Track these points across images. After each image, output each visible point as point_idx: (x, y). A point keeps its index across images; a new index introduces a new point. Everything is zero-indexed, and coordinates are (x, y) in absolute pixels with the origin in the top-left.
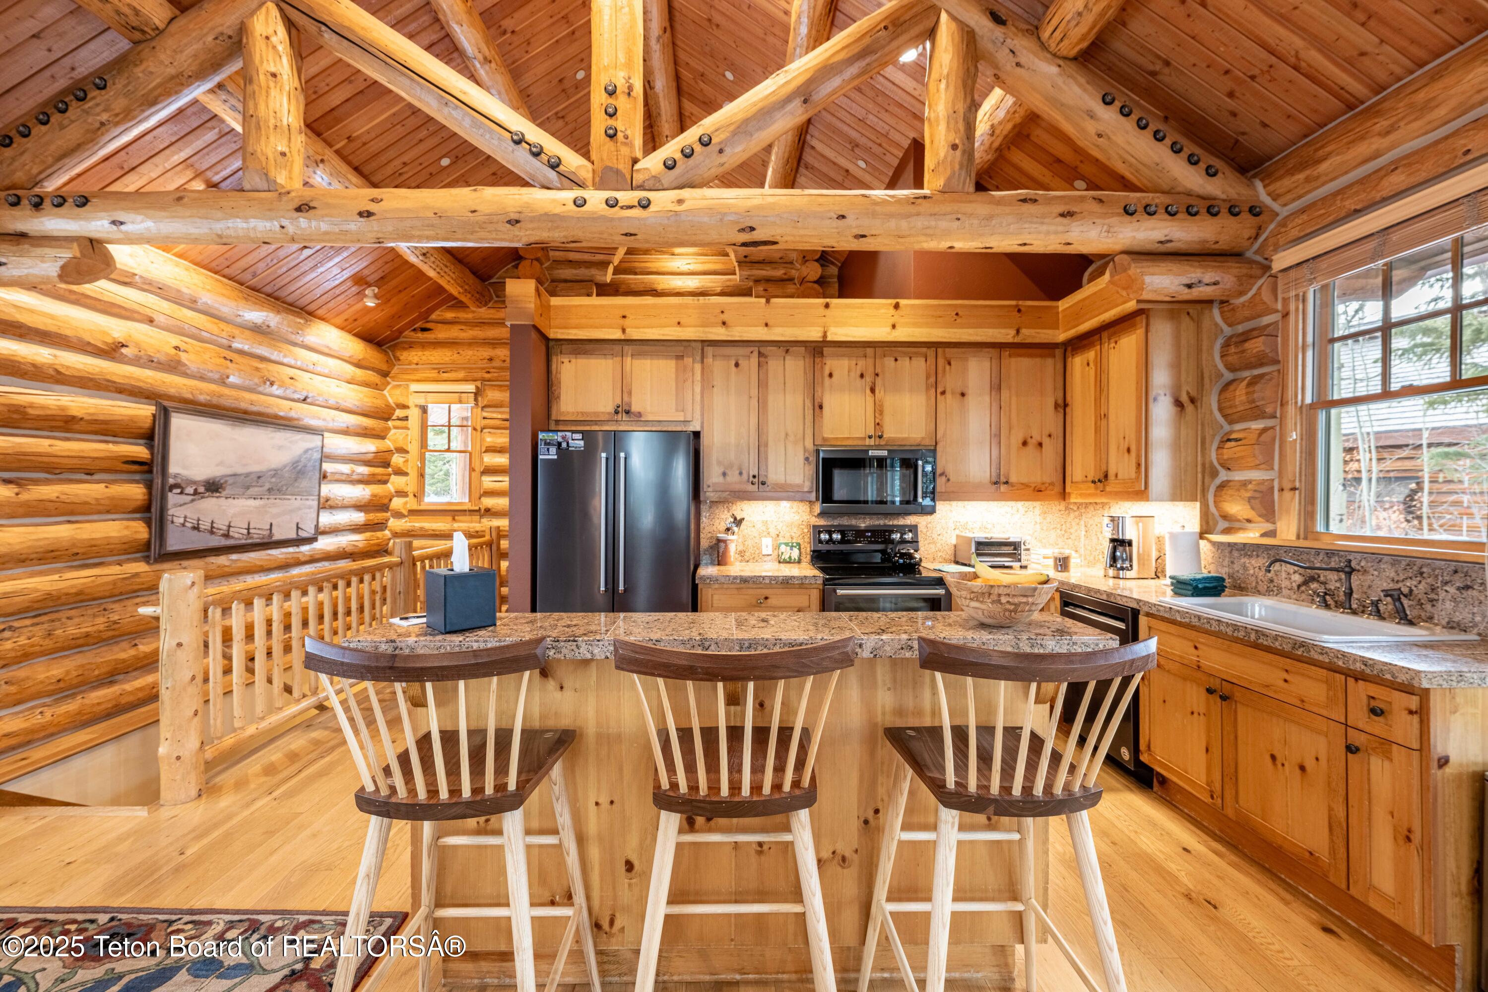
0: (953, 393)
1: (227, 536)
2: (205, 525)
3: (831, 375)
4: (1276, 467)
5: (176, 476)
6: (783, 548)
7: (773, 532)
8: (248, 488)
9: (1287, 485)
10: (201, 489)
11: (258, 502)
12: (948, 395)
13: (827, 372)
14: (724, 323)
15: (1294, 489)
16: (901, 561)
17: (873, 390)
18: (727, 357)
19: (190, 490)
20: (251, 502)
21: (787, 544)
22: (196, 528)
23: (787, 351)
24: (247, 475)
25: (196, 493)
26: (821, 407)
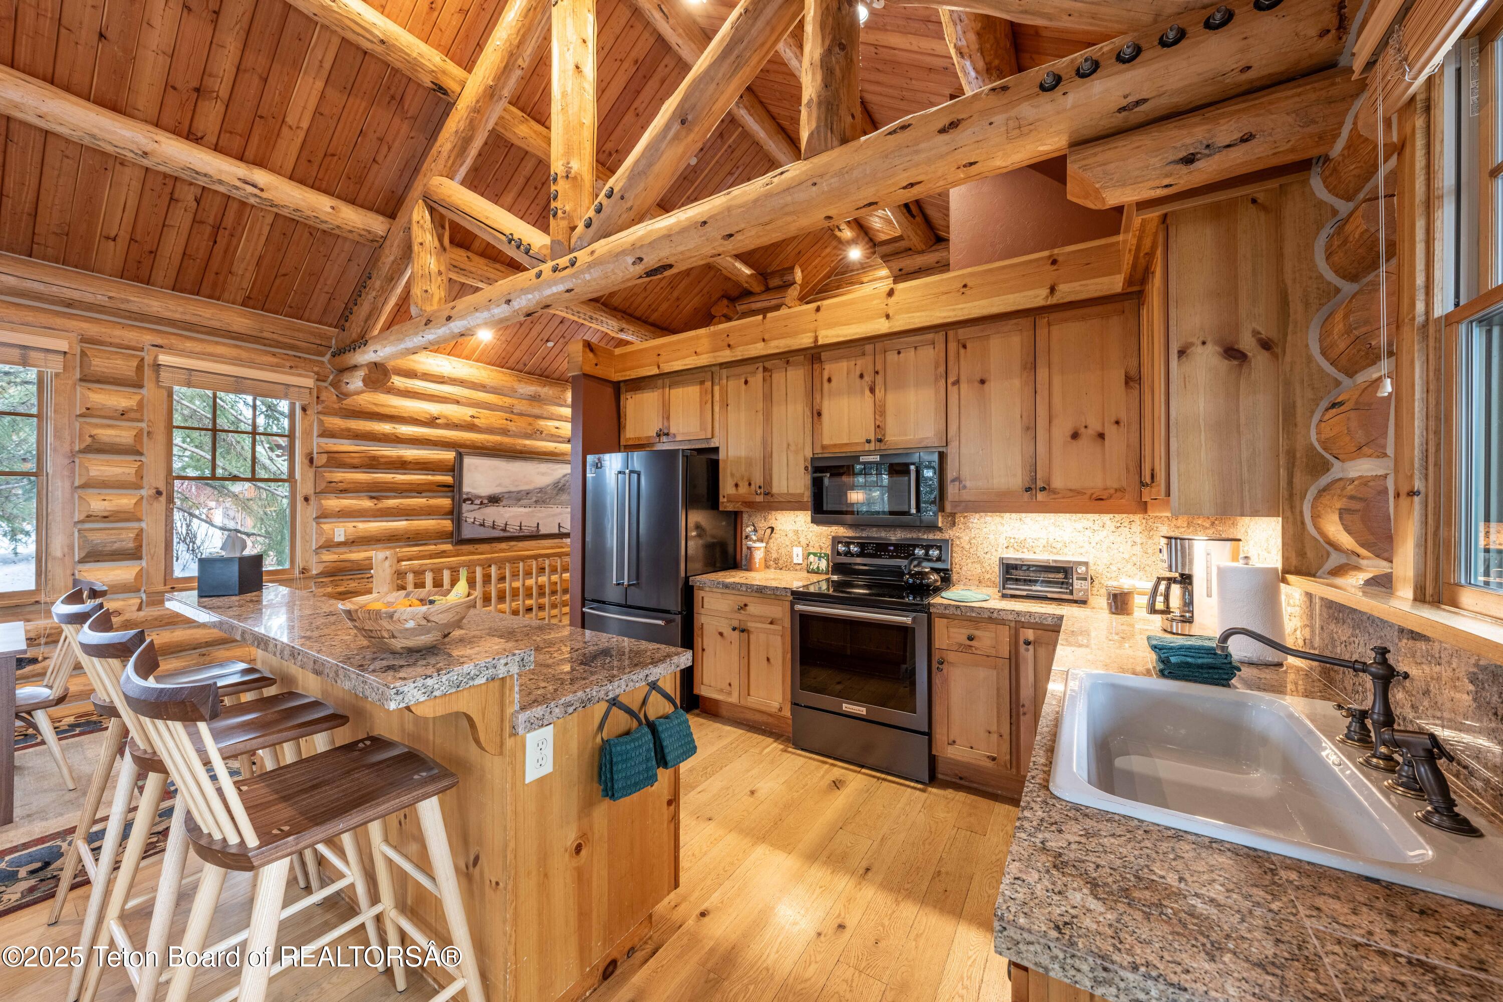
0: (969, 381)
1: (504, 530)
2: (489, 523)
3: (829, 380)
4: (1390, 451)
5: (468, 493)
6: (812, 558)
7: (804, 542)
8: (519, 500)
9: (1404, 489)
10: (486, 501)
11: (527, 510)
12: (964, 386)
13: (826, 377)
14: (729, 346)
15: (1412, 493)
16: (911, 581)
17: (872, 390)
18: (738, 376)
19: (478, 502)
20: (522, 510)
21: (815, 554)
22: (482, 525)
23: (788, 362)
24: (519, 492)
25: (482, 503)
26: (819, 414)
